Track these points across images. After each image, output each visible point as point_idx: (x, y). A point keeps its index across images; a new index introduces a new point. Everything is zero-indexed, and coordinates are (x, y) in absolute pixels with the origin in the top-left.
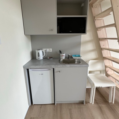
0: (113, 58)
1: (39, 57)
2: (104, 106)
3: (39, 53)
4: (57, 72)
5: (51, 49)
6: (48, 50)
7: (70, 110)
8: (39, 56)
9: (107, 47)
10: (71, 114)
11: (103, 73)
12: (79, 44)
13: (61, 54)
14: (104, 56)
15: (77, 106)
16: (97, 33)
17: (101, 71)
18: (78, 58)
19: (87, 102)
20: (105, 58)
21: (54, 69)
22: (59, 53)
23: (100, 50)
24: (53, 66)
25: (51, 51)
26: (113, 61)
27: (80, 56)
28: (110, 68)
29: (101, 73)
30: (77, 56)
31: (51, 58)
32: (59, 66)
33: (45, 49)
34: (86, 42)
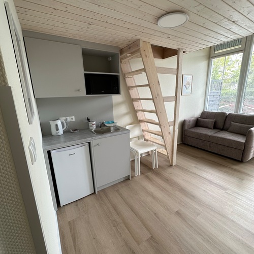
0: (149, 120)
1: (58, 132)
2: (150, 174)
3: (57, 125)
4: (95, 146)
5: (73, 117)
6: (69, 119)
7: (117, 191)
8: (57, 129)
9: (141, 108)
10: (120, 194)
11: (142, 139)
12: (110, 107)
13: (89, 123)
14: (139, 119)
15: (123, 185)
16: (129, 92)
17: (138, 137)
18: (113, 125)
19: (133, 176)
20: (141, 121)
21: (89, 143)
22: (87, 121)
23: (134, 112)
24: (89, 140)
25: (74, 120)
26: (150, 123)
27: (114, 123)
28: (147, 131)
29: (139, 139)
30: (110, 122)
31: (76, 130)
32: (97, 137)
33: (64, 118)
34: (119, 104)
